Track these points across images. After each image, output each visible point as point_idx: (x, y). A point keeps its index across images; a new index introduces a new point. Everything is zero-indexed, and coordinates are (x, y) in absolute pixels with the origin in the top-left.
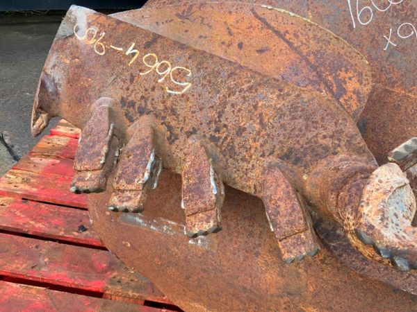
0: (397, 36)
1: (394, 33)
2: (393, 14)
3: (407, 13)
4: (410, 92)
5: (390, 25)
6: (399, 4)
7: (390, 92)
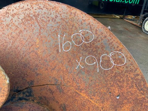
0: (84, 62)
1: (83, 60)
2: (84, 49)
3: (93, 49)
4: (91, 99)
5: (81, 55)
6: (88, 43)
7: (79, 95)
